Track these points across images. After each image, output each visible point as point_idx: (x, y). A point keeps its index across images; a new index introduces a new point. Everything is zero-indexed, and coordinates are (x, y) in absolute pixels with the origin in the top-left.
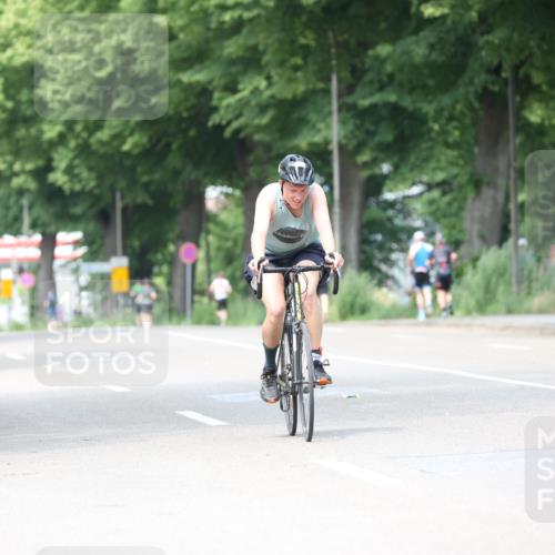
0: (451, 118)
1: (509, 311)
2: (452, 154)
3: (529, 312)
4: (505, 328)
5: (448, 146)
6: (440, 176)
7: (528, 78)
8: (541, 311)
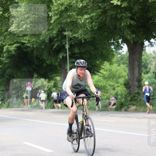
0: (3, 81)
1: (11, 108)
2: (3, 86)
3: (14, 108)
4: (11, 110)
5: (3, 85)
6: (2, 89)
7: (13, 76)
8: (16, 108)
